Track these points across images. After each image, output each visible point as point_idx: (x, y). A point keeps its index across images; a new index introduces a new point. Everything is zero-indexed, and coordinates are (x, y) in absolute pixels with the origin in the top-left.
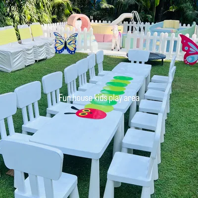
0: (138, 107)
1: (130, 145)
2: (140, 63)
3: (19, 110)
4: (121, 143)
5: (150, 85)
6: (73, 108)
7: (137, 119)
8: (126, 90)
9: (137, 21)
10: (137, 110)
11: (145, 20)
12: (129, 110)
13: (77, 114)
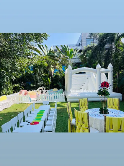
0: (47, 119)
1: (46, 130)
2: (45, 105)
3: (12, 126)
4: (44, 130)
5: (51, 111)
6: (29, 123)
7: (48, 123)
8: (44, 114)
9: (44, 90)
10: (47, 120)
11: (46, 89)
12: (45, 121)
13: (31, 124)
